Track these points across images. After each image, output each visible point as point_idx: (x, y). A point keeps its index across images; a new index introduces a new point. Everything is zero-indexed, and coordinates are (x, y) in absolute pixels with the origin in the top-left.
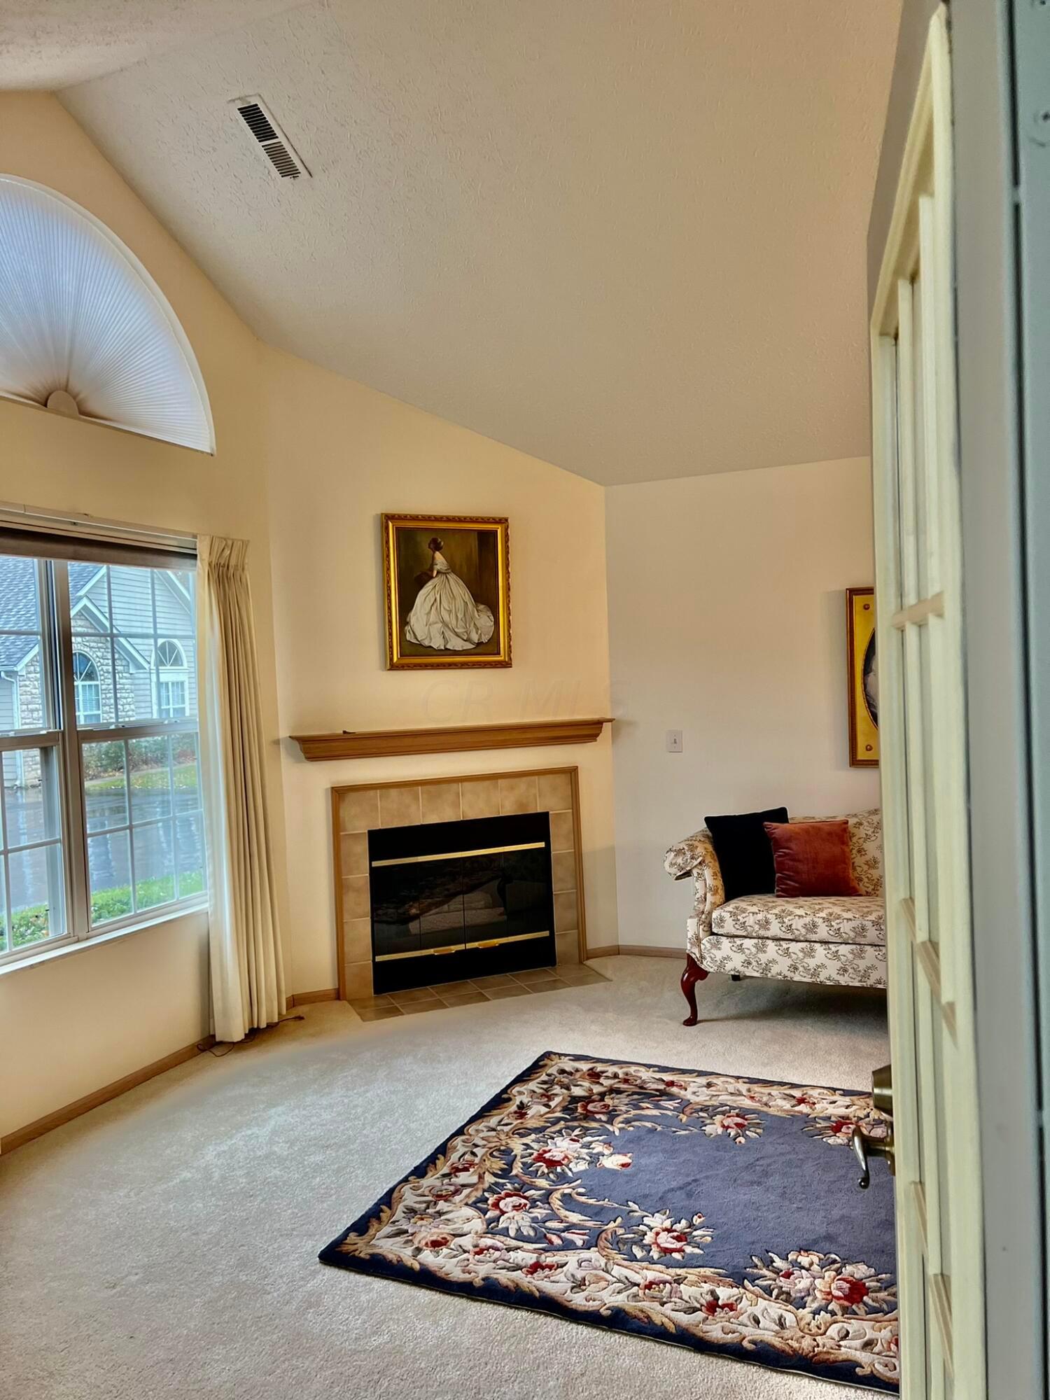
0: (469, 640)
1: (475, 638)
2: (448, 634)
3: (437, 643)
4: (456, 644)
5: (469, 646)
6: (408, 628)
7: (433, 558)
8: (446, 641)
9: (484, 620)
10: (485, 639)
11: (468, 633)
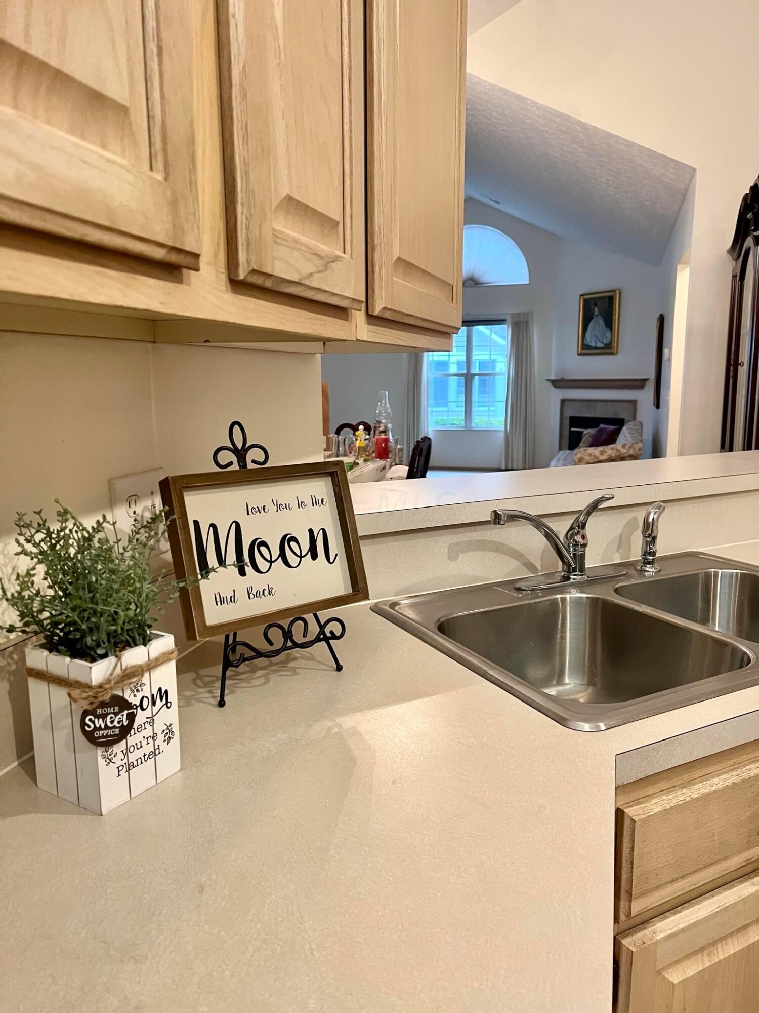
0: (603, 343)
1: (605, 342)
2: (597, 341)
3: (593, 345)
4: (600, 345)
5: (602, 346)
6: (585, 339)
7: (594, 310)
8: (596, 343)
9: (608, 334)
10: (608, 342)
11: (603, 339)
